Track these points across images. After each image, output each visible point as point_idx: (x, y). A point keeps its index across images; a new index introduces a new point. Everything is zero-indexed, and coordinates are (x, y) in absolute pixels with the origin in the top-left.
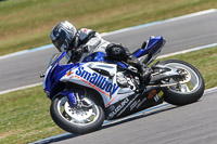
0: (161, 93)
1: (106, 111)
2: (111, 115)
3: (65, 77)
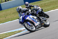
1: (36, 27)
3: (27, 19)
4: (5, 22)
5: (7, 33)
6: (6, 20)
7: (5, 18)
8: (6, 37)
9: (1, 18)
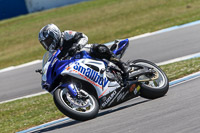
0: (139, 88)
1: (100, 101)
2: (103, 105)
3: (65, 71)
4: (188, 22)
5: (192, 59)
6: (191, 16)
7: (188, 7)
8: (188, 73)
9: (174, 9)
